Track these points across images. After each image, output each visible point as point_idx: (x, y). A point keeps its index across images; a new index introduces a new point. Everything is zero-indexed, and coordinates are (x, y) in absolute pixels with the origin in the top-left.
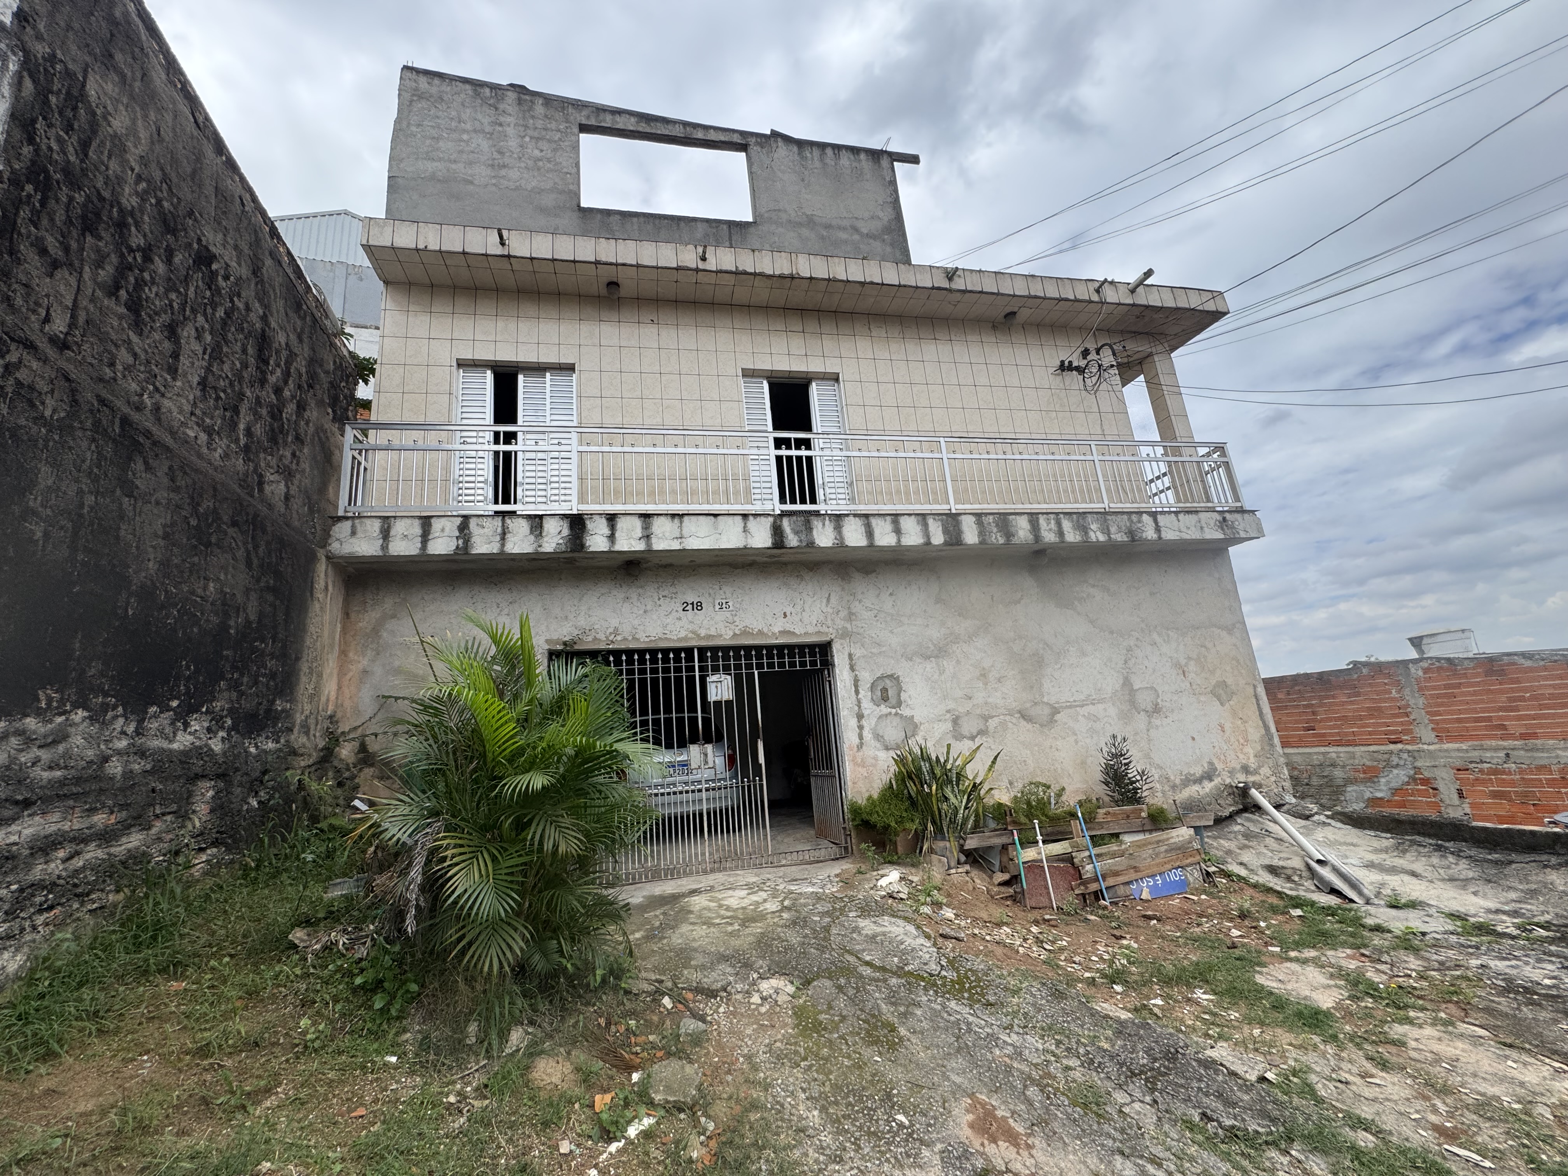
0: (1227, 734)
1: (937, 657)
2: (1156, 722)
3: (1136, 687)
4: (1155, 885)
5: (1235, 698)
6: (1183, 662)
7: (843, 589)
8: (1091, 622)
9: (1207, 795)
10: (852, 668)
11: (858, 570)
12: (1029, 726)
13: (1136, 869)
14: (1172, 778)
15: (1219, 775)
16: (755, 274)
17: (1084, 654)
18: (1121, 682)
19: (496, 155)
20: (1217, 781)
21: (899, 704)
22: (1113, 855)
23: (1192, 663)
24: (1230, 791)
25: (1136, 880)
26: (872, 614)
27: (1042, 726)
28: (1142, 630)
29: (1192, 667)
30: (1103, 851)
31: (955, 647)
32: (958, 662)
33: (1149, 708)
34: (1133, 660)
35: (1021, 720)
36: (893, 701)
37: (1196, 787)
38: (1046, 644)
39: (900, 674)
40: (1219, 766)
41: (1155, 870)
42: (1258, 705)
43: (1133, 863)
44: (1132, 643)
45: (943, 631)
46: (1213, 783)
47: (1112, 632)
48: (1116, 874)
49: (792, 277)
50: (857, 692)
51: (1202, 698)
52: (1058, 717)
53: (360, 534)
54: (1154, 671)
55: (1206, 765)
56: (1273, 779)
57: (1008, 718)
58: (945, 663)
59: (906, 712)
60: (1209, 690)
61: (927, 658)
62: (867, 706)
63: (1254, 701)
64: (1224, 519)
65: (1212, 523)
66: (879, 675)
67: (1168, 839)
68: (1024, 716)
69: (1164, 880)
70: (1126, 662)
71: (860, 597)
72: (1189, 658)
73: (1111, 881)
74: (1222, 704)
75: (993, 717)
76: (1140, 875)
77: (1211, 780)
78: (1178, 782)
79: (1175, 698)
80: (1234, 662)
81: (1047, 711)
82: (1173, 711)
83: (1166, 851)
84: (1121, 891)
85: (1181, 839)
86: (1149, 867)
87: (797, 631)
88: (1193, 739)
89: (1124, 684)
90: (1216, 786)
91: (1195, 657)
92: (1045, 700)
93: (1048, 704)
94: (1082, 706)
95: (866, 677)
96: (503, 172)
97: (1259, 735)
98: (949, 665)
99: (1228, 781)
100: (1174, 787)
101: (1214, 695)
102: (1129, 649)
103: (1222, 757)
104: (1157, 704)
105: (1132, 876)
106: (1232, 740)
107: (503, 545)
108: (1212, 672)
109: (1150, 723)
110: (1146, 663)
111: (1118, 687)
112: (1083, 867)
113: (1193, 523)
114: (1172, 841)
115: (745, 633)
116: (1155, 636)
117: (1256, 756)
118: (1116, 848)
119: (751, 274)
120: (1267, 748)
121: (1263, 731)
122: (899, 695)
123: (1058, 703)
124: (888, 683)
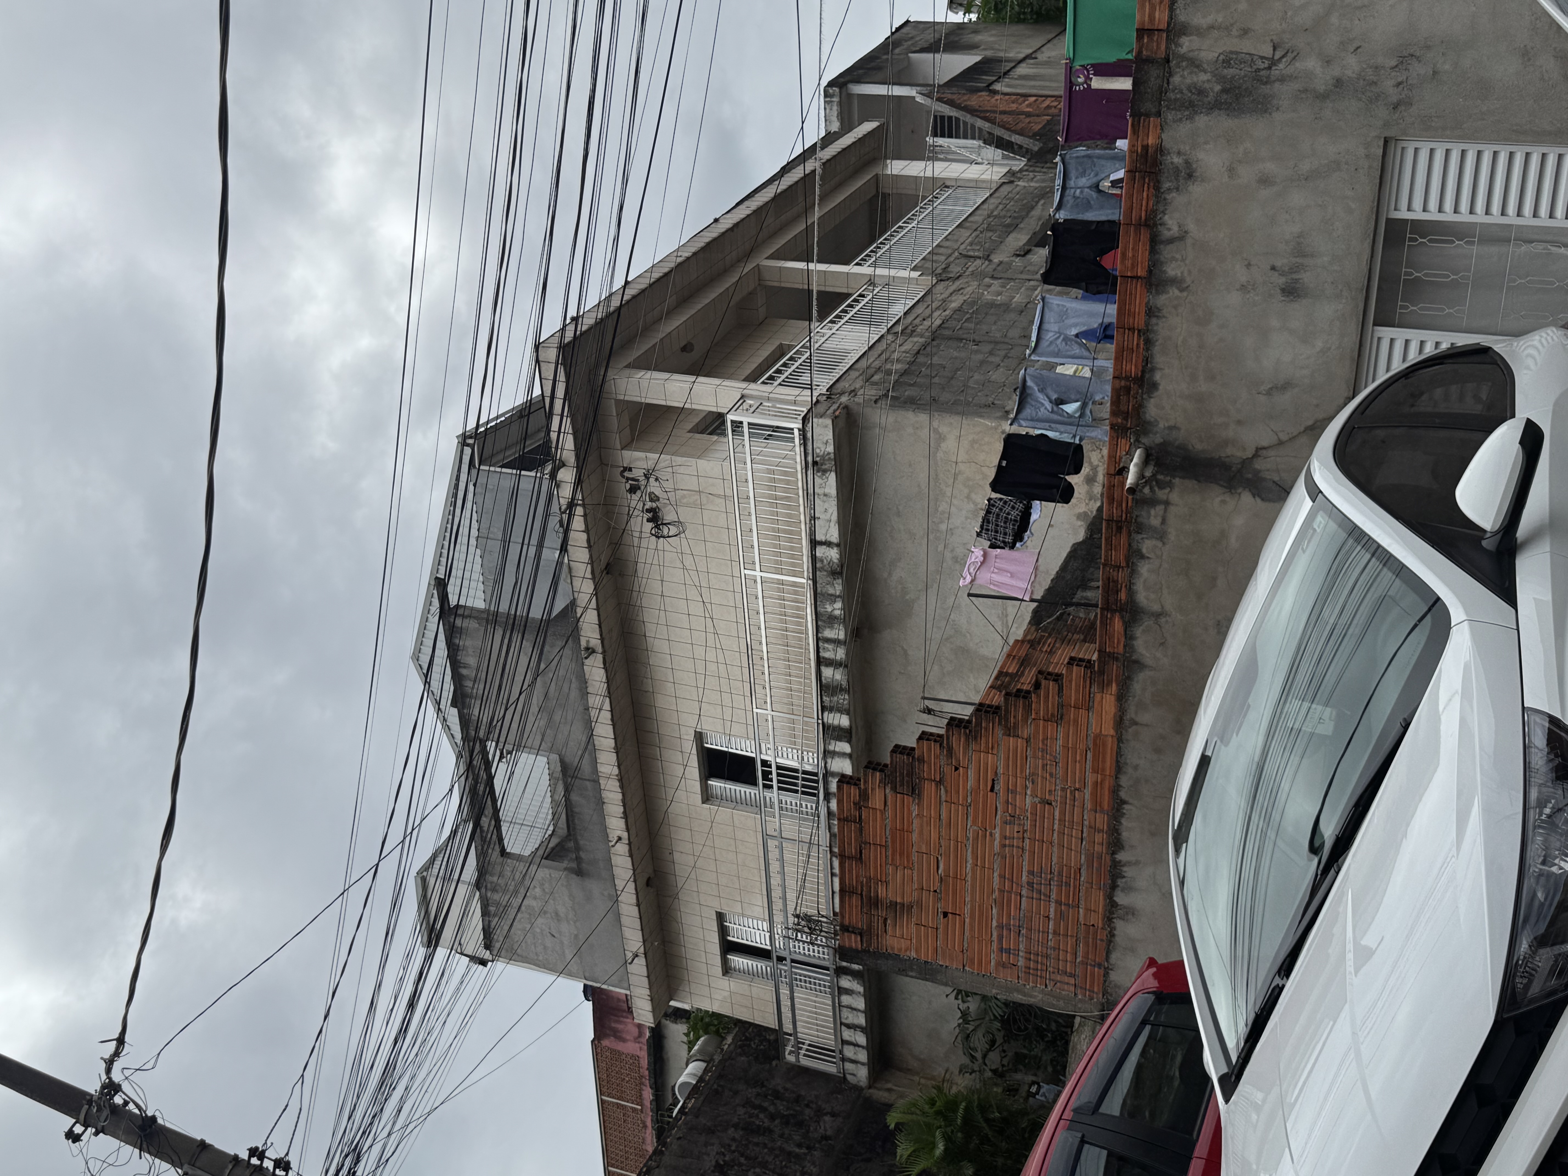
16: (624, 806)
19: (548, 915)
49: (621, 780)
53: (855, 1072)
96: (562, 915)
107: (859, 1010)
119: (625, 808)
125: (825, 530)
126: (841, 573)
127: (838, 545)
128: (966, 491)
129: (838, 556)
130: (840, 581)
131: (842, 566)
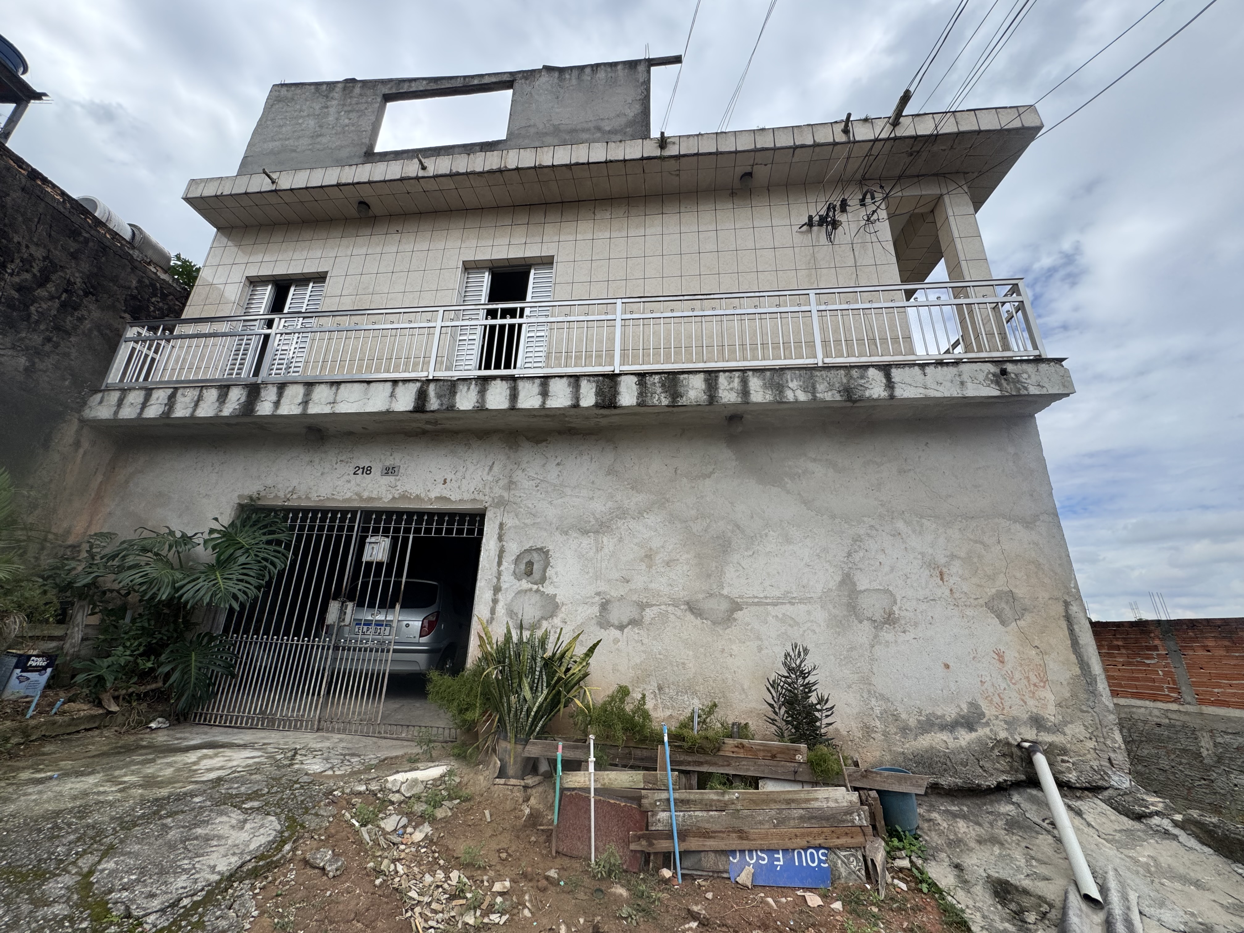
0: (1009, 666)
1: (597, 532)
2: (887, 635)
3: (861, 587)
4: (771, 866)
5: (1028, 617)
6: (942, 560)
7: (509, 458)
8: (805, 503)
9: (962, 750)
10: (500, 538)
11: (528, 439)
12: (698, 621)
13: (742, 834)
14: (904, 716)
15: (987, 724)
17: (788, 540)
18: (838, 578)
20: (982, 732)
21: (543, 580)
22: (708, 807)
23: (957, 563)
24: (1006, 750)
25: (742, 852)
26: (533, 483)
27: (714, 623)
28: (881, 516)
29: (956, 567)
30: (692, 797)
31: (620, 523)
32: (621, 540)
33: (878, 617)
34: (861, 554)
35: (688, 614)
36: (537, 575)
37: (944, 736)
38: (738, 527)
39: (550, 548)
40: (989, 711)
41: (774, 842)
42: (1071, 631)
43: (738, 824)
44: (862, 532)
45: (610, 504)
46: (974, 735)
47: (833, 517)
48: (706, 834)
50: (500, 564)
51: (969, 612)
52: (738, 615)
54: (892, 569)
55: (965, 707)
56: (1091, 744)
57: (670, 609)
58: (605, 540)
59: (548, 589)
60: (981, 601)
61: (585, 532)
62: (508, 579)
63: (1064, 624)
64: (1004, 372)
65: (981, 377)
66: (527, 547)
67: (808, 801)
68: (693, 608)
69: (789, 862)
70: (849, 555)
71: (524, 466)
72: (953, 557)
73: (693, 844)
74: (1003, 623)
75: (652, 605)
76: (745, 844)
77: (971, 728)
78: (912, 722)
79: (923, 606)
80: (1032, 567)
81: (724, 605)
82: (916, 625)
83: (801, 818)
84: (709, 861)
85: (832, 804)
86: (765, 836)
87: (453, 498)
88: (947, 666)
89: (843, 583)
90: (979, 740)
91: (963, 555)
92: (725, 592)
93: (727, 597)
94: (775, 605)
95: (513, 548)
97: (1068, 675)
98: (608, 542)
99: (1003, 735)
100: (905, 730)
101: (992, 610)
102: (857, 539)
103: (996, 699)
104: (891, 613)
105: (733, 843)
106: (1017, 676)
108: (992, 578)
109: (876, 636)
110: (881, 557)
111: (832, 585)
112: (655, 814)
113: (949, 377)
114: (816, 804)
115: (404, 497)
116: (900, 525)
117: (1059, 705)
118: (715, 797)
120: (1083, 696)
121: (1077, 671)
122: (544, 571)
123: (741, 597)
124: (535, 557)
125: (908, 381)
126: (849, 399)
127: (892, 397)
129: (875, 396)
130: (838, 397)
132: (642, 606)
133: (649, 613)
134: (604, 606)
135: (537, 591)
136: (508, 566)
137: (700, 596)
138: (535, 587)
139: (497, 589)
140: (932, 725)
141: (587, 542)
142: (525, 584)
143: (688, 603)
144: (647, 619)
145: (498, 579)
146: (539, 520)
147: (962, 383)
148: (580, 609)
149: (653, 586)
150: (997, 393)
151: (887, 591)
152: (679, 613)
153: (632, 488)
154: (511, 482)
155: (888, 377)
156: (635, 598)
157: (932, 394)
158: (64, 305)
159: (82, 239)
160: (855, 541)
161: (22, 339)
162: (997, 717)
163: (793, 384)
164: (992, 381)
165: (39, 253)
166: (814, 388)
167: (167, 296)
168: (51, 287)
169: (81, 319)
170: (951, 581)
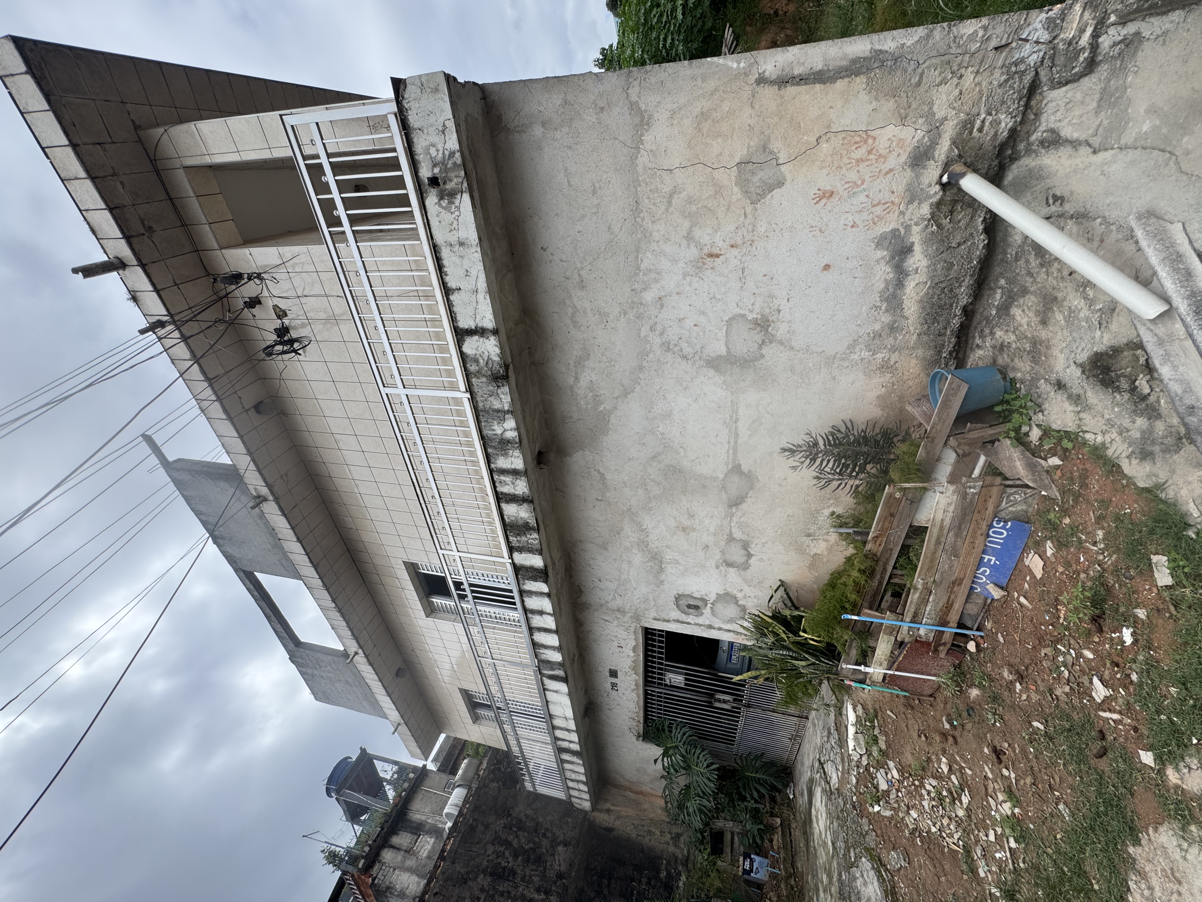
0: (839, 186)
2: (781, 330)
3: (723, 351)
4: (993, 568)
5: (776, 145)
6: (693, 252)
7: (597, 610)
9: (932, 267)
11: (579, 597)
13: (958, 582)
15: (908, 228)
20: (916, 237)
21: (703, 600)
22: (924, 601)
23: (697, 233)
24: (945, 209)
26: (618, 598)
27: (752, 488)
28: (639, 317)
29: (703, 235)
30: (912, 610)
33: (759, 338)
34: (684, 345)
35: (740, 507)
36: (699, 603)
37: (911, 285)
39: (675, 592)
40: (891, 223)
41: (973, 560)
42: (801, 80)
44: (658, 341)
46: (917, 248)
48: (949, 606)
50: (689, 623)
51: (762, 228)
52: (745, 468)
54: (703, 313)
55: (880, 253)
56: (969, 78)
57: (735, 519)
58: (668, 557)
59: (712, 597)
60: (749, 209)
61: (661, 570)
62: (702, 620)
63: (791, 90)
64: (434, 181)
65: (447, 217)
66: (675, 607)
67: (942, 527)
69: (995, 552)
70: (685, 357)
72: (689, 237)
73: (954, 617)
74: (780, 184)
75: (731, 532)
76: (967, 583)
77: (906, 250)
79: (750, 284)
80: (706, 126)
82: (771, 296)
83: (957, 536)
84: (973, 609)
85: (952, 508)
86: (965, 567)
87: (633, 643)
88: (827, 267)
89: (717, 369)
90: (926, 242)
94: (737, 435)
95: (676, 614)
97: (864, 96)
99: (925, 210)
101: (762, 196)
102: (667, 347)
103: (878, 210)
104: (756, 323)
105: (962, 592)
106: (852, 176)
108: (719, 190)
109: (781, 343)
110: (689, 323)
111: (719, 379)
112: (920, 637)
114: (947, 522)
116: (649, 296)
117: (903, 120)
118: (917, 595)
119: (352, 632)
120: (897, 79)
121: (861, 80)
122: (696, 598)
124: (683, 602)
125: (470, 311)
126: (506, 377)
127: (495, 332)
128: (687, 224)
129: (498, 351)
130: (506, 389)
131: (507, 367)
132: (731, 539)
133: (738, 534)
134: (729, 564)
135: (712, 604)
136: (691, 619)
137: (724, 496)
138: (709, 605)
139: (710, 627)
140: (894, 296)
141: (670, 570)
142: (707, 611)
143: (730, 506)
144: (745, 538)
145: (701, 625)
146: (651, 598)
147: (461, 244)
148: (730, 580)
149: (712, 530)
150: (466, 197)
151: (729, 323)
152: (739, 514)
153: (619, 533)
154: (618, 610)
155: (471, 332)
156: (723, 543)
157: (482, 284)
158: (520, 829)
159: (474, 823)
160: (668, 350)
161: (547, 851)
162: (902, 213)
163: (498, 430)
164: (451, 203)
165: (490, 849)
166: (498, 411)
167: (498, 760)
168: (510, 838)
169: (527, 816)
170: (720, 244)
